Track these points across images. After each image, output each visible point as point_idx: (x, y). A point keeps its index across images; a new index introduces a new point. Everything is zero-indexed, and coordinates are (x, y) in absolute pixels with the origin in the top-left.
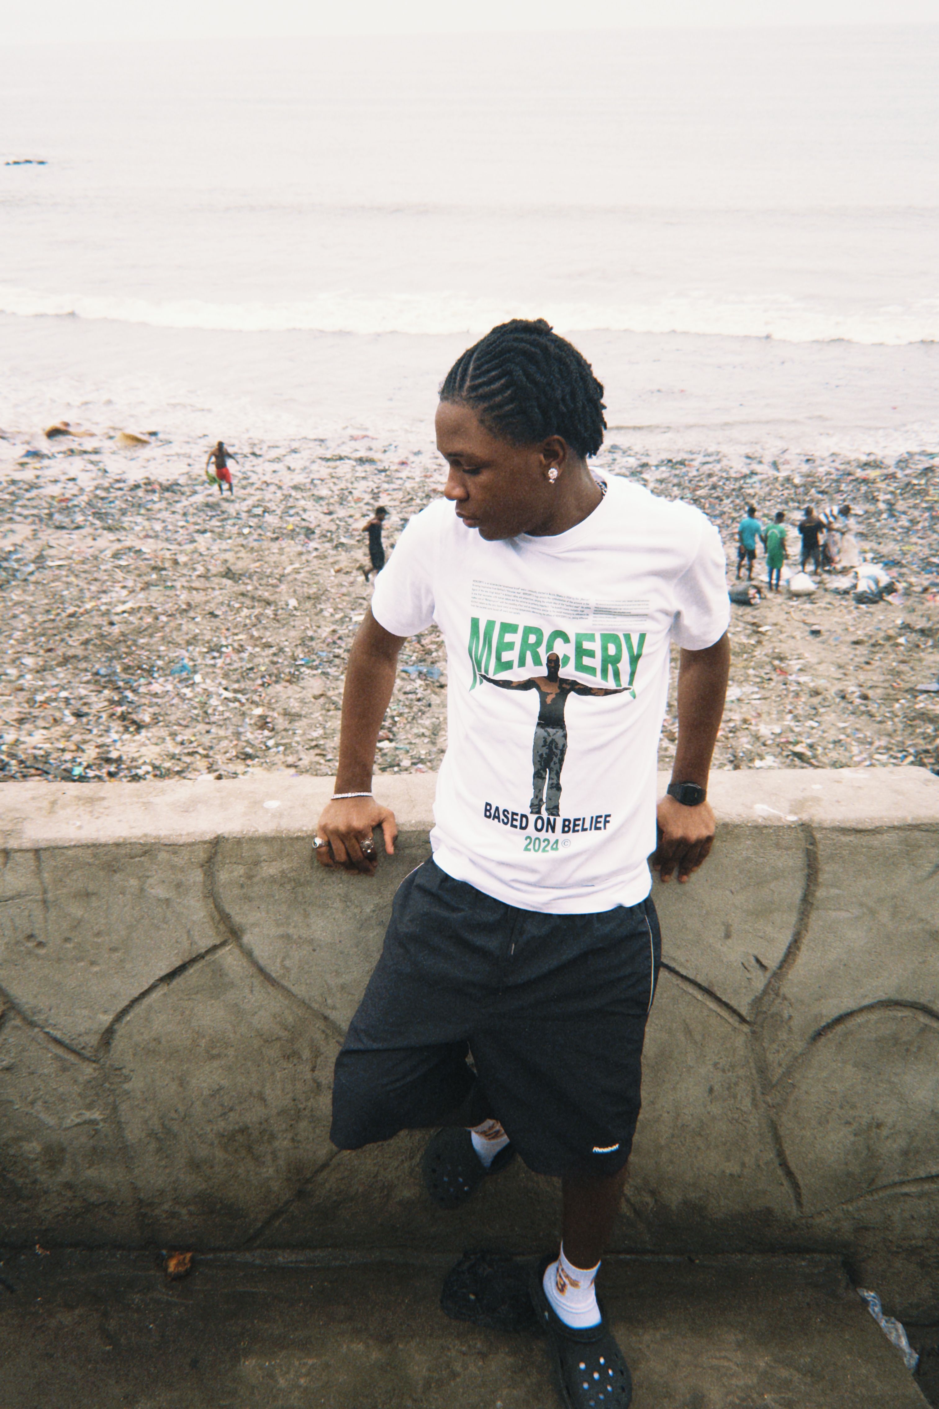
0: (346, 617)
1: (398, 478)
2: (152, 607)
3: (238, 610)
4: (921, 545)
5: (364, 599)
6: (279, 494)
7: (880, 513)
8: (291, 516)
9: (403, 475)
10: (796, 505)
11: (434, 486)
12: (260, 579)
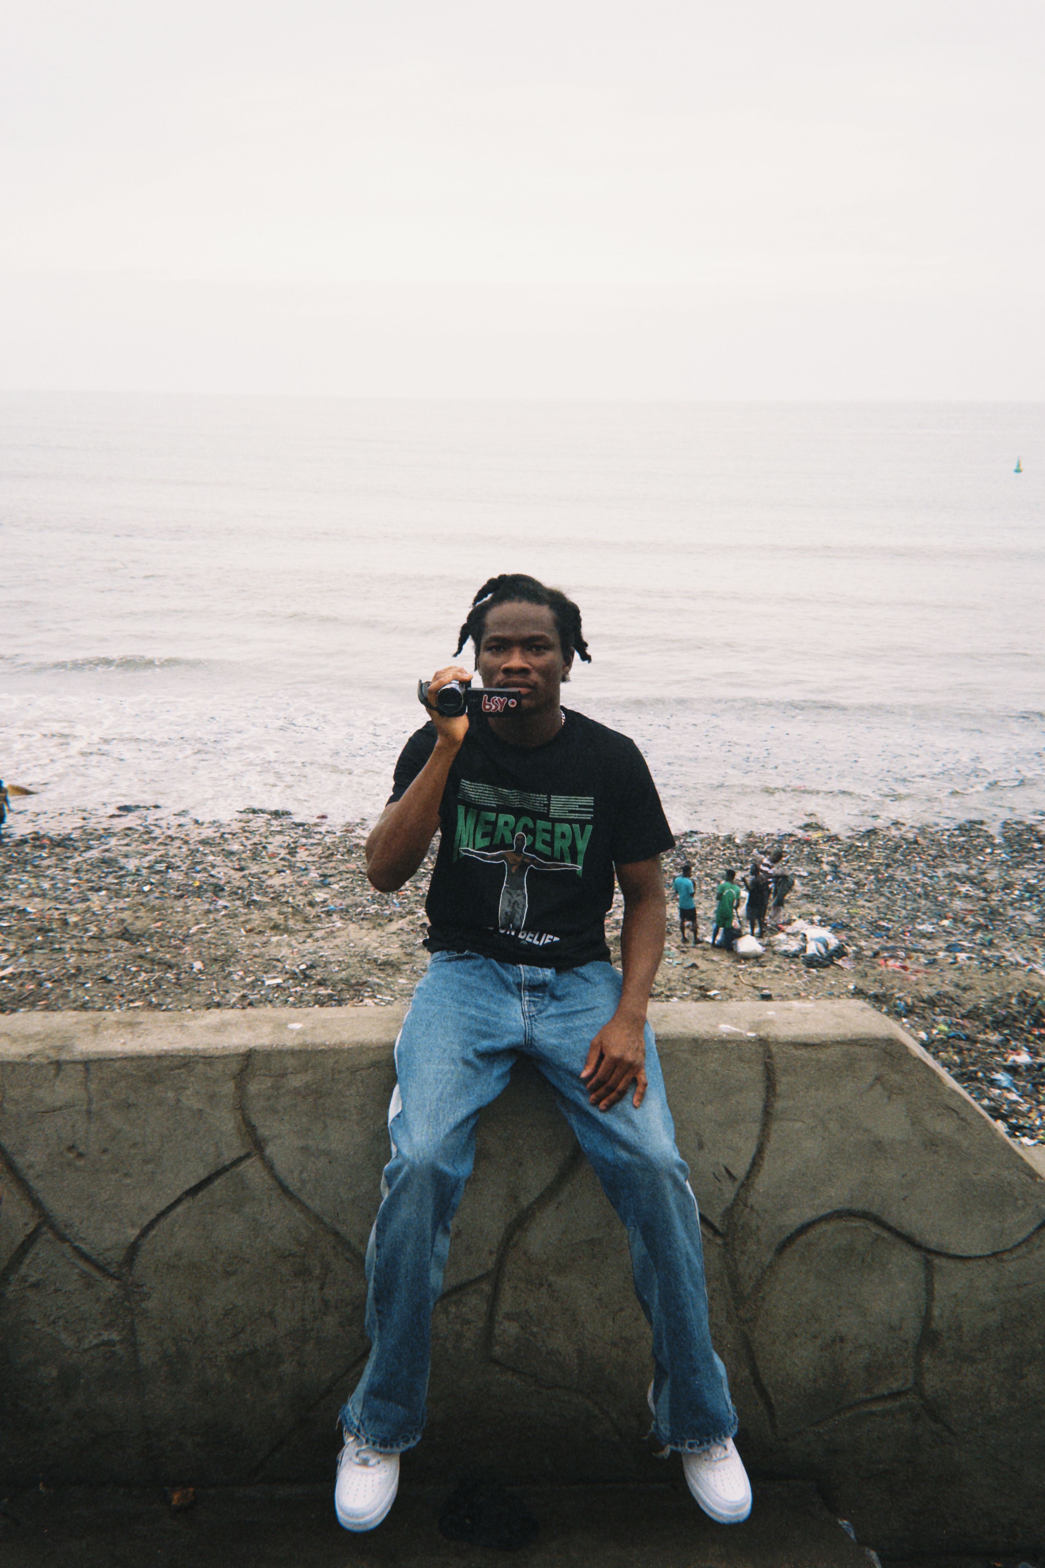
0: (257, 980)
1: (316, 833)
2: (36, 973)
3: (135, 975)
4: (869, 908)
5: (278, 960)
6: (185, 849)
7: (825, 874)
8: (199, 872)
9: (323, 829)
10: (739, 865)
11: (357, 841)
12: (161, 940)
